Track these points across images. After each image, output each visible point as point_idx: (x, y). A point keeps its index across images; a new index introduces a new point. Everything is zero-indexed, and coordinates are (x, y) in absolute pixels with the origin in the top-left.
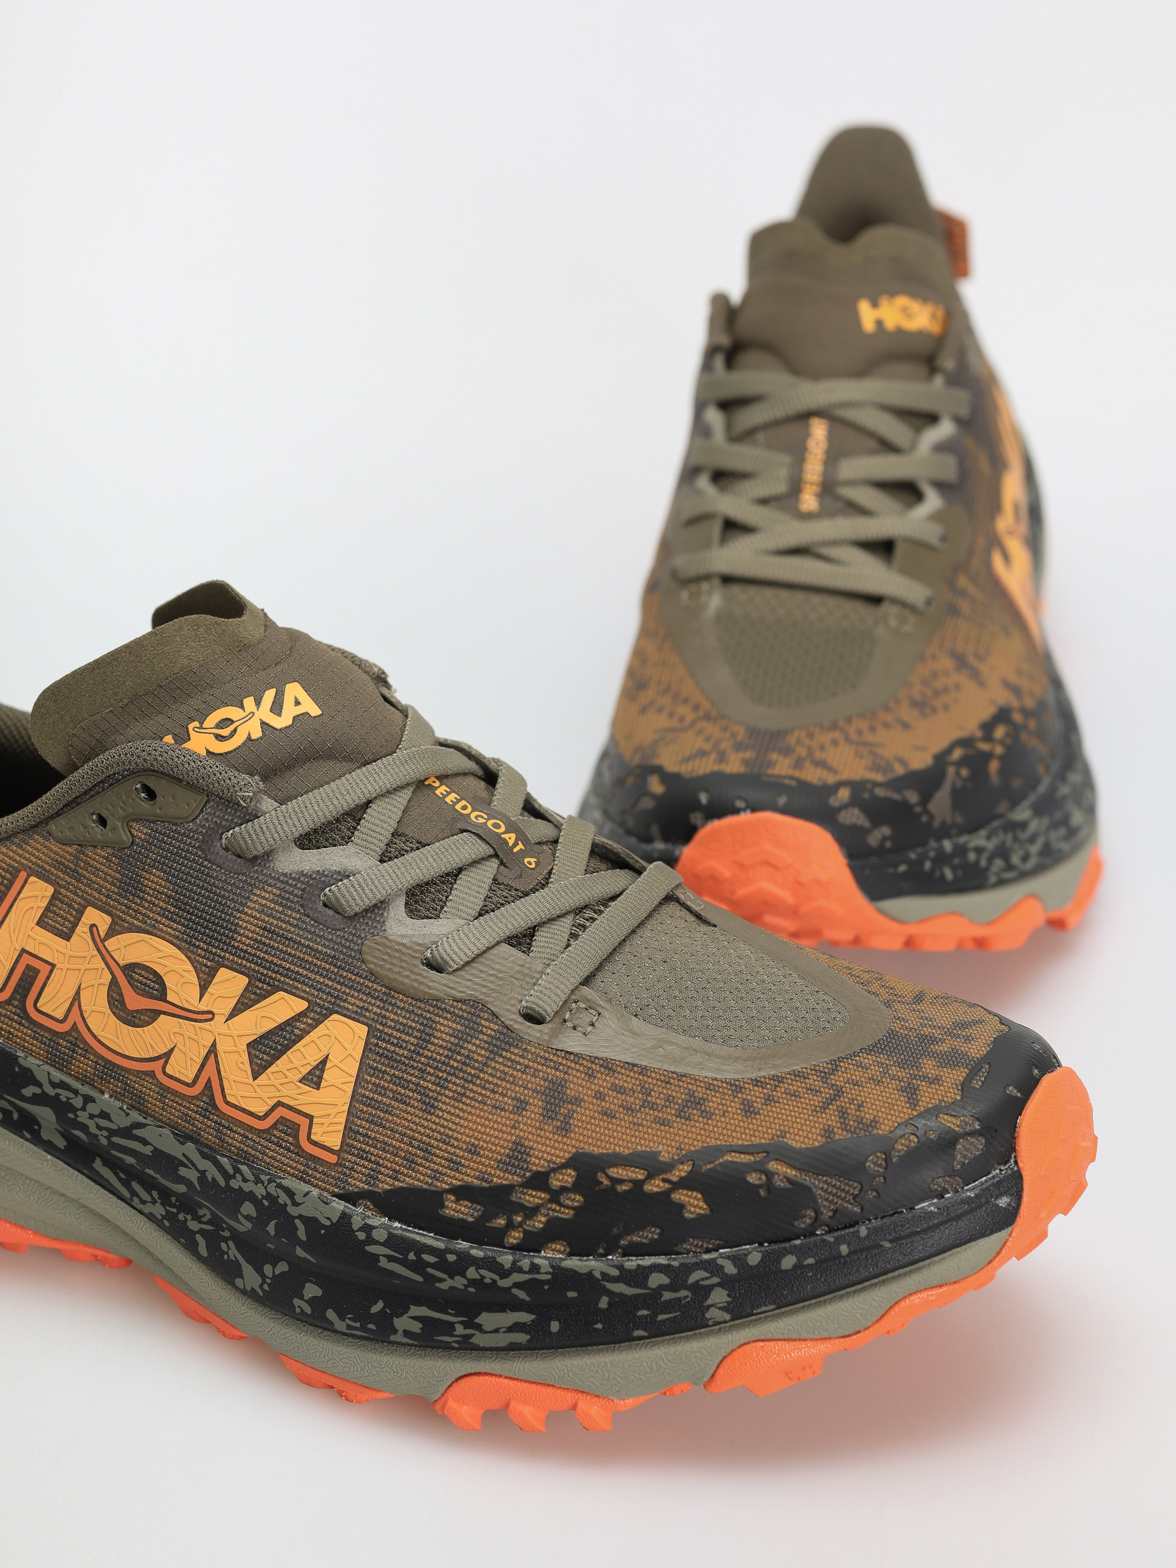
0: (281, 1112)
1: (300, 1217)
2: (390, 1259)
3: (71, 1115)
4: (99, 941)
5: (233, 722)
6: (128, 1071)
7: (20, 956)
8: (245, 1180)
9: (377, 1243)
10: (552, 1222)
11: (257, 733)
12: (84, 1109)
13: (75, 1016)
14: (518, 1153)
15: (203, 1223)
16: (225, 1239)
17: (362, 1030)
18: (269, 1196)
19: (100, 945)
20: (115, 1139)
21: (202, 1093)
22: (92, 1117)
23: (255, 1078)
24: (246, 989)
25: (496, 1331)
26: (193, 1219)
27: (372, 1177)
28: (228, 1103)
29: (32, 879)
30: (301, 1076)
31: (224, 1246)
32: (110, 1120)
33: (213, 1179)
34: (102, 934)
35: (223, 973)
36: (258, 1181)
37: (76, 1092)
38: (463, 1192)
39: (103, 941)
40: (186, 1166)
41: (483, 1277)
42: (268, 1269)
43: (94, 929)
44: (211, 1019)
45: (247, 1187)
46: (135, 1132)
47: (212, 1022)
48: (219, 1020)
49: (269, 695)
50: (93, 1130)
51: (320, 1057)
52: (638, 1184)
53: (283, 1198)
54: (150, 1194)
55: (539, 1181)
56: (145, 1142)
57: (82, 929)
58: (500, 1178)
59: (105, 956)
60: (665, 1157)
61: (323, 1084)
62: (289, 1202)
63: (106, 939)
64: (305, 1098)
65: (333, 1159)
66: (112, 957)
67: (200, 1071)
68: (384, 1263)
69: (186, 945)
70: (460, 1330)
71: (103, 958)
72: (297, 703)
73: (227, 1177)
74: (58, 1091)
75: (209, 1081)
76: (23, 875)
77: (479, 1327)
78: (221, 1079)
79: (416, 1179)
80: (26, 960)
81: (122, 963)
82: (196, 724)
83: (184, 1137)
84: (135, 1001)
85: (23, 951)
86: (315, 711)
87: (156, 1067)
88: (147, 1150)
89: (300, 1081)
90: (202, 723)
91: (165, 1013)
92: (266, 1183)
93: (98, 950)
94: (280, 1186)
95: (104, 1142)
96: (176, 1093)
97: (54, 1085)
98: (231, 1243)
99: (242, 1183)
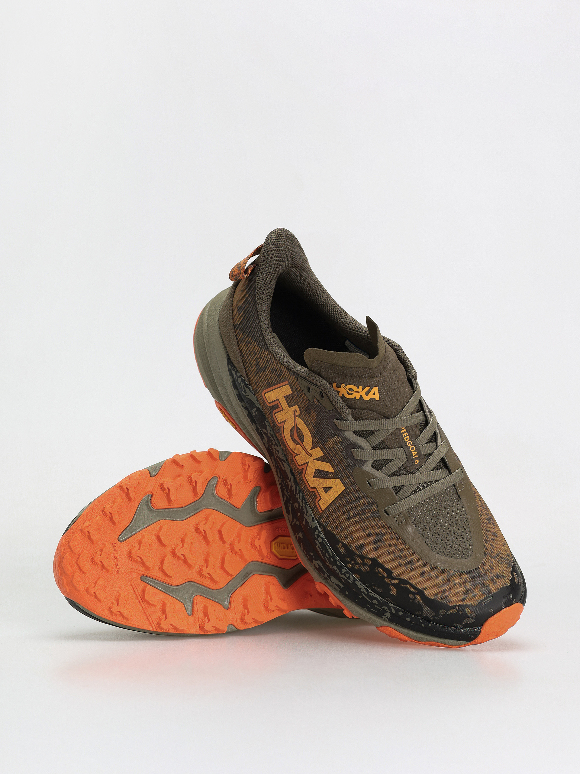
0: (315, 490)
1: (306, 519)
2: (319, 547)
5: (353, 391)
6: (288, 449)
7: (276, 400)
9: (318, 541)
10: (359, 569)
11: (358, 398)
13: (282, 425)
14: (361, 547)
17: (343, 488)
18: (302, 507)
19: (295, 416)
20: (278, 459)
21: (301, 470)
22: (275, 449)
23: (313, 478)
24: (322, 456)
25: (334, 583)
27: (327, 523)
28: (305, 477)
29: (288, 385)
30: (324, 487)
31: (289, 504)
33: (293, 490)
34: (297, 414)
35: (318, 449)
36: (302, 501)
37: (275, 441)
38: (344, 545)
42: (295, 520)
43: (296, 411)
44: (311, 456)
45: (299, 500)
47: (310, 457)
48: (312, 458)
49: (368, 388)
51: (330, 486)
52: (383, 577)
53: (305, 511)
54: (280, 476)
55: (363, 558)
56: (284, 466)
57: (293, 408)
58: (354, 550)
59: (295, 421)
60: (394, 575)
61: (328, 493)
63: (297, 416)
64: (322, 493)
65: (321, 512)
67: (302, 465)
68: (317, 547)
69: (314, 435)
70: (326, 575)
72: (374, 394)
73: (296, 493)
74: (271, 436)
75: (303, 469)
76: (287, 382)
77: (330, 579)
78: (306, 471)
79: (337, 534)
80: (278, 402)
81: (297, 426)
82: (344, 385)
83: (292, 473)
84: (296, 436)
85: (278, 400)
86: (377, 398)
87: (294, 455)
88: (283, 469)
89: (323, 488)
90: (345, 386)
91: (301, 446)
92: (303, 503)
94: (306, 507)
95: (275, 457)
96: (295, 464)
97: (270, 434)
98: (291, 505)
99: (298, 498)
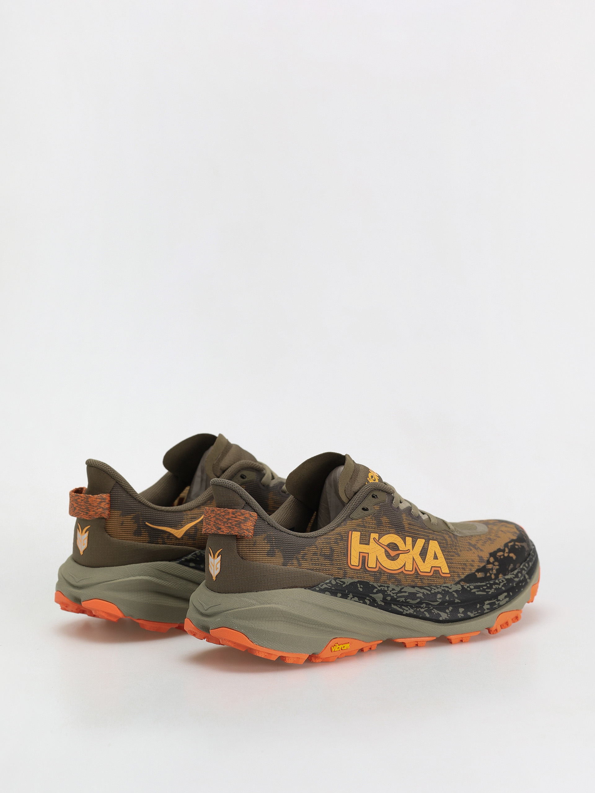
0: (433, 569)
1: (453, 591)
2: (478, 591)
3: (386, 593)
4: (377, 542)
6: (396, 574)
7: (360, 554)
8: (435, 589)
9: (473, 589)
12: (388, 590)
13: (379, 565)
14: (481, 559)
15: (424, 608)
16: (432, 609)
17: (437, 543)
18: (443, 590)
19: (378, 542)
20: (398, 595)
21: (415, 572)
22: (391, 591)
23: (424, 563)
24: (412, 541)
25: (503, 600)
26: (421, 609)
27: (459, 576)
28: (421, 572)
29: (353, 532)
31: (433, 611)
32: (395, 590)
33: (427, 593)
34: (377, 539)
35: (407, 538)
36: (438, 588)
37: (384, 586)
38: (478, 571)
39: (378, 541)
40: (418, 593)
41: (496, 587)
42: (447, 611)
43: (375, 539)
44: (410, 552)
45: (436, 591)
46: (402, 590)
48: (411, 550)
50: (392, 595)
51: (434, 552)
53: (447, 589)
54: (408, 608)
55: (488, 562)
56: (406, 592)
57: (372, 540)
58: (482, 565)
60: (502, 548)
61: (438, 558)
62: (449, 589)
63: (379, 540)
64: (436, 563)
65: (449, 575)
66: (382, 544)
67: (413, 566)
68: (477, 593)
70: (497, 603)
71: (380, 545)
73: (430, 591)
74: (381, 588)
75: (416, 568)
76: (350, 532)
77: (499, 600)
78: (418, 566)
79: (467, 572)
80: (361, 554)
81: (386, 545)
83: (413, 587)
84: (393, 553)
85: (360, 552)
87: (403, 569)
88: (407, 594)
89: (434, 559)
91: (401, 554)
93: (378, 544)
94: (443, 587)
95: (395, 597)
96: (409, 575)
99: (434, 591)
